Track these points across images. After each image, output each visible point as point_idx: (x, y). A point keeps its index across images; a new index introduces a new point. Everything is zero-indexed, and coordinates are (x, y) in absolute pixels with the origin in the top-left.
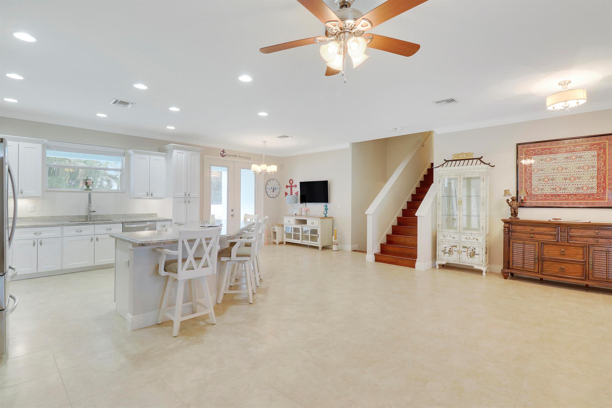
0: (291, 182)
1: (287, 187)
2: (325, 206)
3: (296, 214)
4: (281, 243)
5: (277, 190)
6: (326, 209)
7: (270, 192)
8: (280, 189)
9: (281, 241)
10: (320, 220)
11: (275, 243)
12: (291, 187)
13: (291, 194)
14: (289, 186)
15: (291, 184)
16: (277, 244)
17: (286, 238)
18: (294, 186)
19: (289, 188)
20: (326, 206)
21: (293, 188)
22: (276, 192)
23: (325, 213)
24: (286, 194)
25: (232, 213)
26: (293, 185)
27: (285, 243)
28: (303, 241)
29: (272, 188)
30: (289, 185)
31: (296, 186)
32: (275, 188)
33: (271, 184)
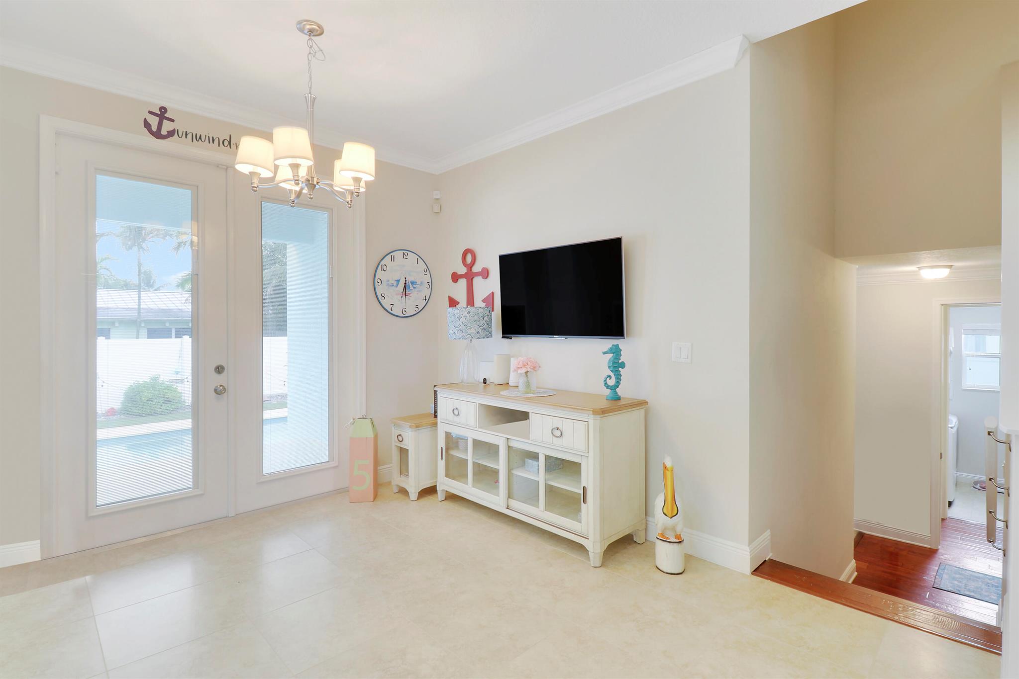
0: (469, 259)
1: (455, 277)
2: (611, 351)
3: (485, 380)
4: (430, 491)
5: (419, 291)
6: (617, 366)
7: (393, 298)
8: (431, 285)
9: (428, 484)
10: (591, 419)
11: (404, 492)
12: (470, 277)
13: (470, 301)
14: (461, 276)
15: (470, 267)
16: (413, 495)
17: (447, 475)
18: (477, 274)
19: (463, 282)
20: (616, 351)
21: (478, 281)
22: (416, 298)
23: (612, 382)
24: (453, 303)
25: (220, 380)
26: (476, 268)
27: (440, 495)
28: (514, 503)
29: (398, 281)
30: (463, 270)
31: (485, 274)
32: (413, 283)
33: (397, 269)
